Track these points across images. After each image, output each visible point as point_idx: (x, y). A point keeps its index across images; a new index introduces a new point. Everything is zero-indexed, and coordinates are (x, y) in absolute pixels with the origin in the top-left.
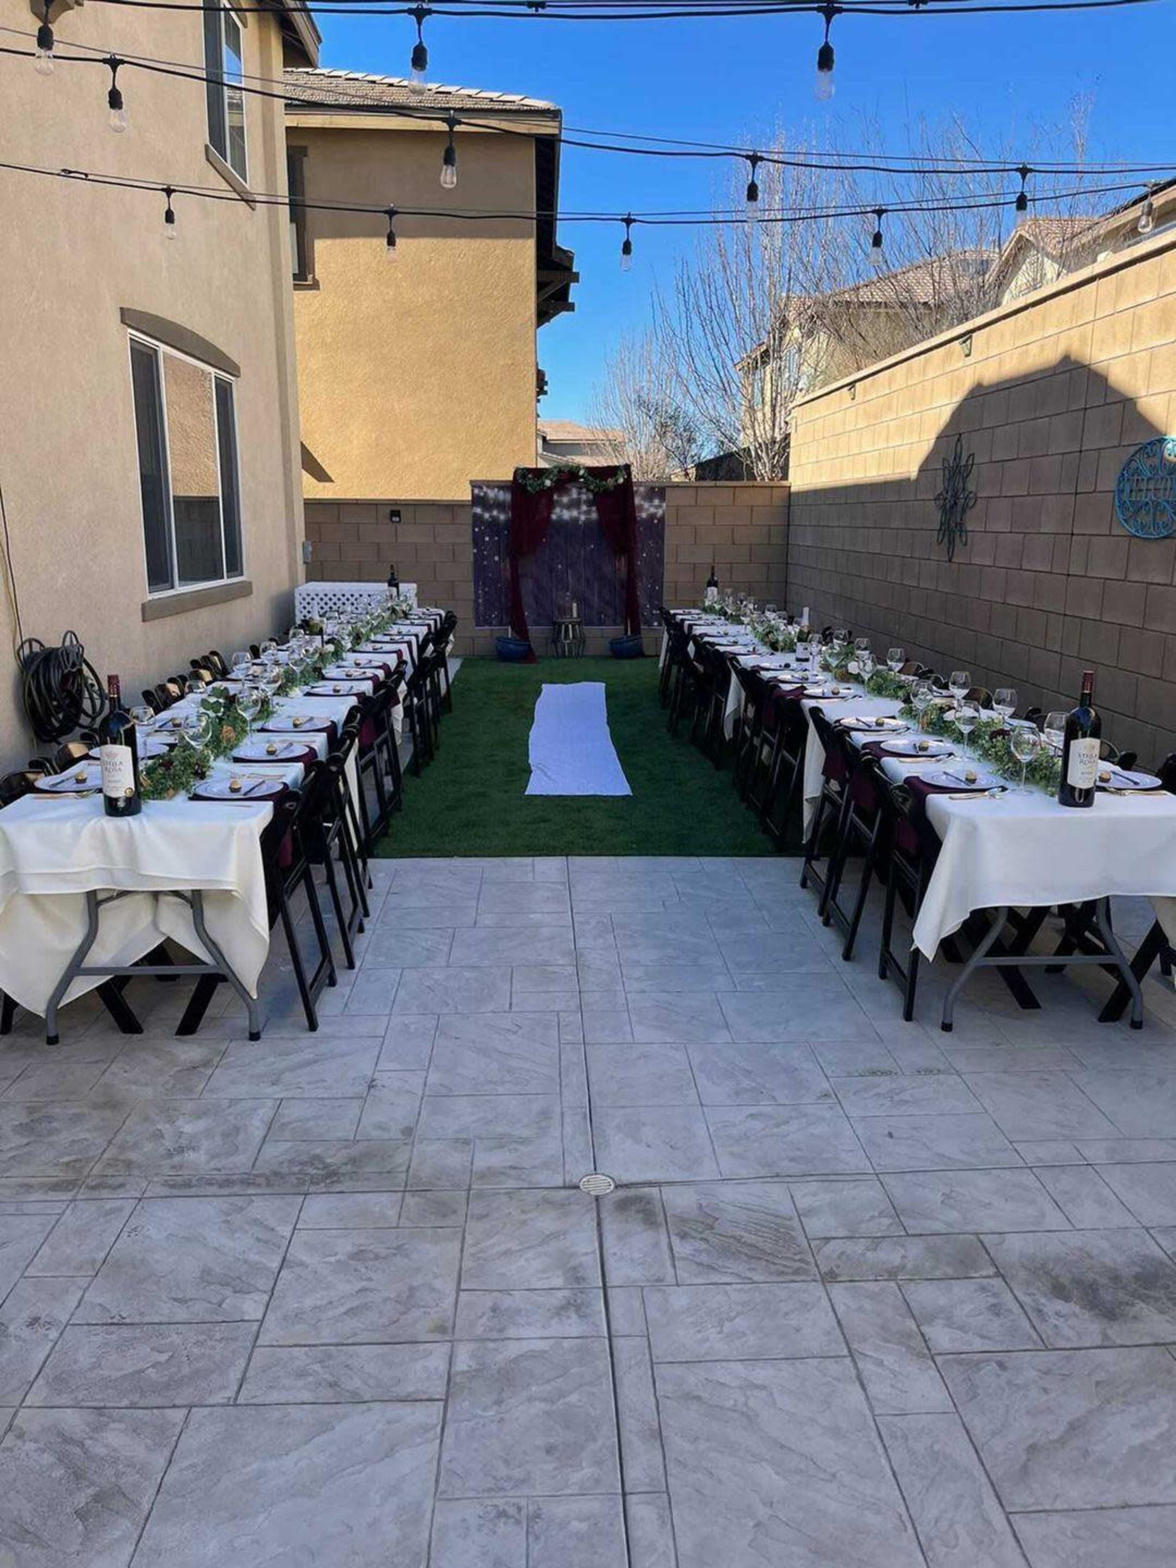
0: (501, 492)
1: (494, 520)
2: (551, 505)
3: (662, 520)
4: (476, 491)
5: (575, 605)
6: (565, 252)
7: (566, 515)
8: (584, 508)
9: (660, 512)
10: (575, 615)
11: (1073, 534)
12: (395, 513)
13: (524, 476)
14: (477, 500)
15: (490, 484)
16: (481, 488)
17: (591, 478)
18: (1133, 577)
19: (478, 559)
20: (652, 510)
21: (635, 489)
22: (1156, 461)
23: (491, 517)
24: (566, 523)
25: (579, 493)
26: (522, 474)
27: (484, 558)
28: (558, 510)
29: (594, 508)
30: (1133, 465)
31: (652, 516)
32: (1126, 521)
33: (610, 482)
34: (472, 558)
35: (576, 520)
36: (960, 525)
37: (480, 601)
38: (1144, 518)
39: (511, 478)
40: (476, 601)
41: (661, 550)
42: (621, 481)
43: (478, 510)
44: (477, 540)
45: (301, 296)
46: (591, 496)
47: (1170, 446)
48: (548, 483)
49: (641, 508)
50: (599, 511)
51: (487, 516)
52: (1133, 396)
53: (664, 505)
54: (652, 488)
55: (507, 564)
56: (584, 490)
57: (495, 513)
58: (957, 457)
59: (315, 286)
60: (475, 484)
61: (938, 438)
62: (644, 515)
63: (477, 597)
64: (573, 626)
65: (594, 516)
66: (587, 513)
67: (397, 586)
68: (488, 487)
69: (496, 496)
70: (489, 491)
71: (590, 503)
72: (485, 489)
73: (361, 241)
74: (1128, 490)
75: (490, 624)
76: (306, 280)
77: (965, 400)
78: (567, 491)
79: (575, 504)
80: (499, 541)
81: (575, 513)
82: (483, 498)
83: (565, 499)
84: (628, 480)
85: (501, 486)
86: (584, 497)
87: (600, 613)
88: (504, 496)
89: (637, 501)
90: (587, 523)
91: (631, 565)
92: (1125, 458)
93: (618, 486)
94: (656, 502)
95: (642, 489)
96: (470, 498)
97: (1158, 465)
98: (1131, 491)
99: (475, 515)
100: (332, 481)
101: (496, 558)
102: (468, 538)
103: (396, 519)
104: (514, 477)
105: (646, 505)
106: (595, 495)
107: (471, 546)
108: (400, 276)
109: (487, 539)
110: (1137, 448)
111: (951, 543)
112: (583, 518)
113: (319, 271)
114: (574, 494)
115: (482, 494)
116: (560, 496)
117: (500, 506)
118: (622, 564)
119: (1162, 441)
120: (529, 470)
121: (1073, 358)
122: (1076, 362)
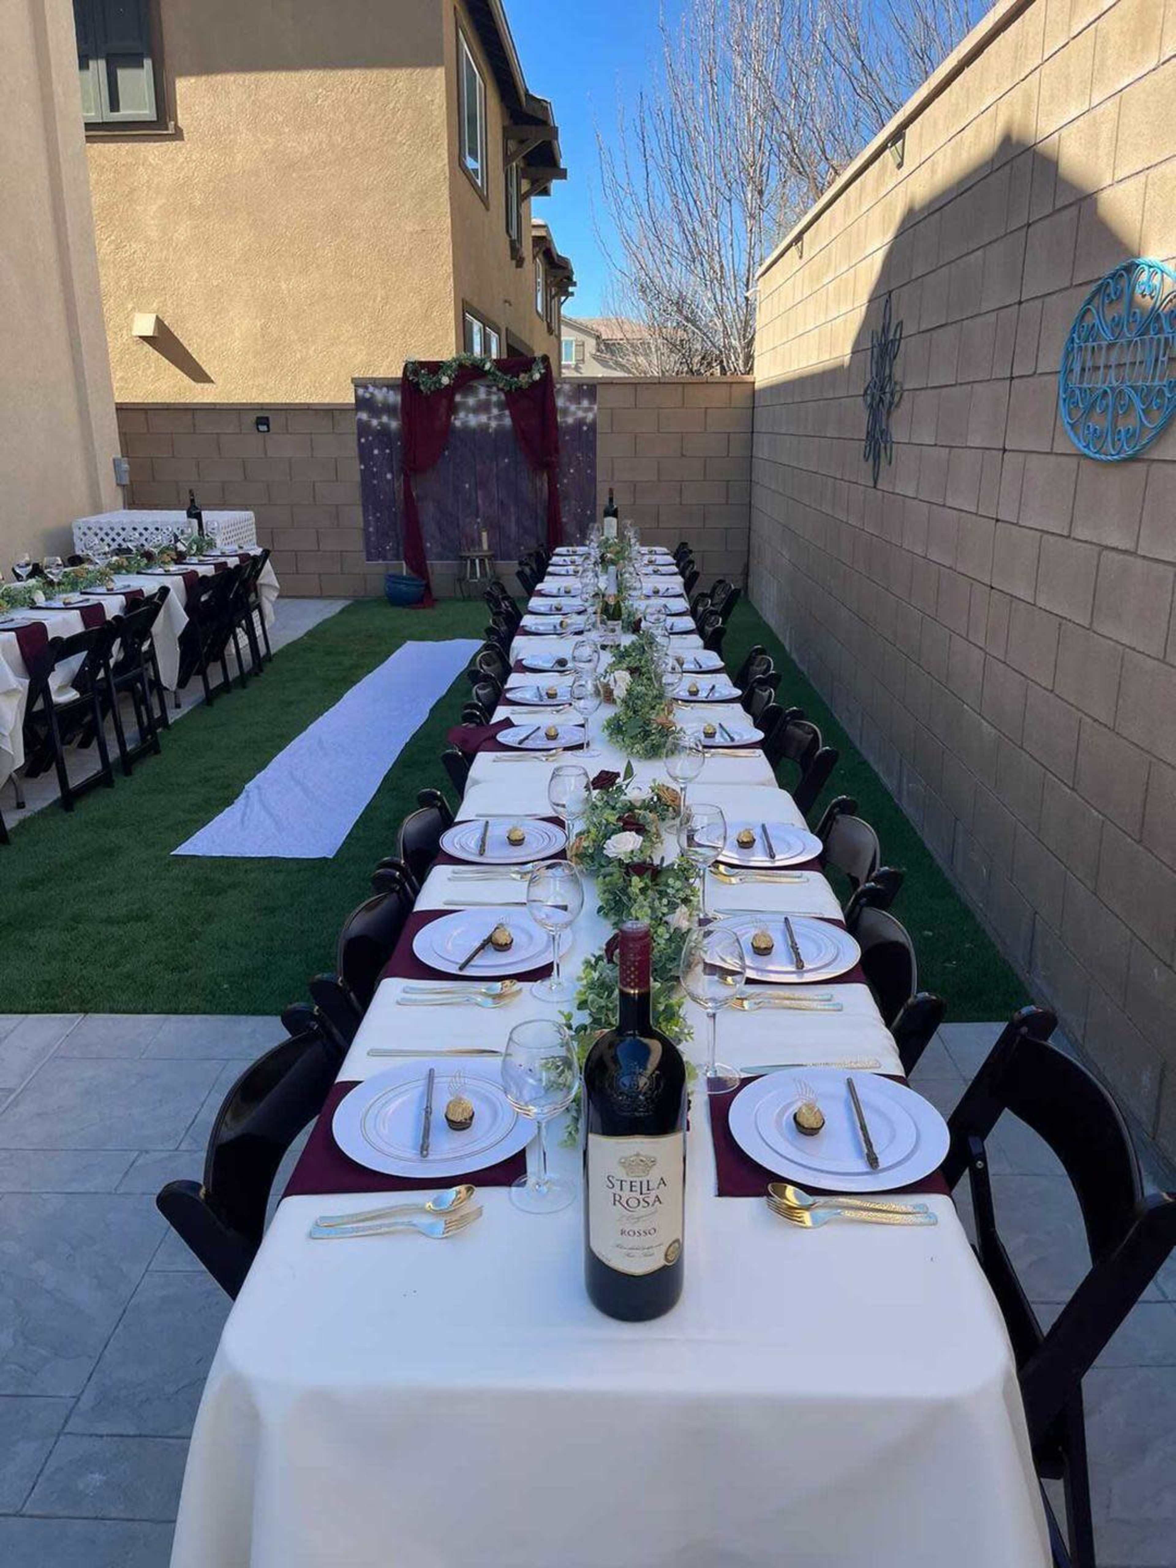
0: (391, 392)
1: (385, 428)
2: (453, 409)
3: (593, 426)
4: (361, 391)
5: (484, 534)
6: (539, 101)
7: (473, 421)
8: (495, 411)
9: (590, 416)
10: (485, 546)
11: (1005, 450)
12: (263, 421)
13: (416, 373)
14: (362, 403)
15: (377, 383)
16: (366, 388)
17: (499, 374)
18: (1081, 533)
19: (366, 477)
20: (580, 414)
21: (558, 386)
22: (1121, 308)
23: (380, 424)
24: (473, 432)
25: (489, 393)
26: (414, 369)
27: (374, 475)
28: (462, 415)
29: (507, 412)
30: (1089, 321)
31: (580, 423)
32: (1072, 426)
33: (523, 378)
34: (358, 478)
35: (487, 426)
36: (885, 433)
37: (371, 529)
38: (1099, 422)
39: (400, 374)
40: (365, 530)
41: (593, 466)
42: (537, 376)
43: (364, 416)
44: (364, 454)
45: (164, 149)
46: (503, 397)
47: (1144, 277)
48: (445, 380)
49: (565, 412)
50: (512, 416)
51: (375, 422)
52: (1091, 190)
53: (596, 407)
54: (580, 386)
55: (399, 484)
56: (494, 389)
57: (385, 419)
58: (885, 330)
59: (178, 135)
60: (359, 383)
61: (870, 301)
62: (570, 420)
63: (367, 523)
64: (482, 561)
65: (508, 421)
66: (500, 417)
67: (198, 517)
68: (375, 386)
69: (385, 398)
70: (376, 392)
71: (501, 406)
72: (371, 389)
73: (230, 78)
74: (1077, 368)
75: (385, 559)
76: (167, 129)
77: (896, 238)
78: (471, 391)
79: (483, 407)
80: (391, 454)
81: (483, 418)
82: (368, 400)
83: (471, 401)
84: (547, 377)
85: (389, 384)
86: (494, 398)
87: (519, 544)
88: (394, 398)
89: (560, 402)
90: (500, 430)
91: (552, 483)
92: (1078, 307)
93: (535, 384)
94: (585, 403)
95: (567, 387)
96: (353, 401)
97: (1124, 314)
98: (1083, 369)
99: (360, 422)
100: (212, 382)
101: (389, 476)
102: (353, 451)
103: (263, 428)
104: (404, 373)
105: (573, 408)
106: (508, 394)
107: (358, 462)
108: (280, 119)
109: (376, 452)
110: (1094, 287)
111: (877, 458)
112: (494, 424)
113: (183, 118)
114: (482, 394)
115: (367, 395)
116: (465, 395)
117: (389, 409)
118: (543, 482)
119: (1131, 268)
120: (423, 364)
121: (1014, 138)
122: (1019, 143)
